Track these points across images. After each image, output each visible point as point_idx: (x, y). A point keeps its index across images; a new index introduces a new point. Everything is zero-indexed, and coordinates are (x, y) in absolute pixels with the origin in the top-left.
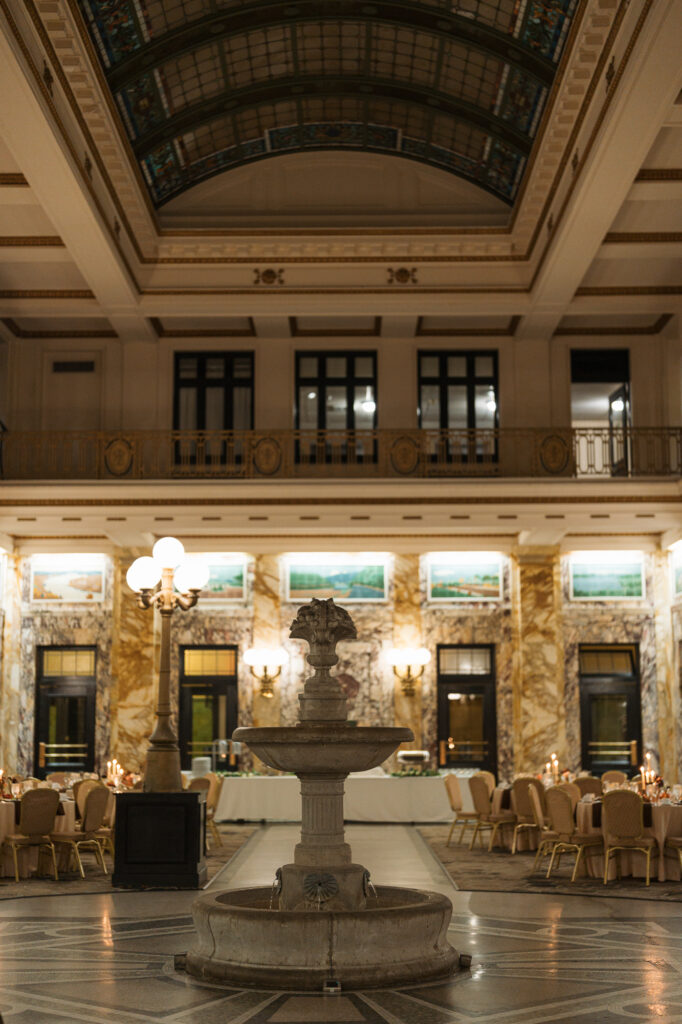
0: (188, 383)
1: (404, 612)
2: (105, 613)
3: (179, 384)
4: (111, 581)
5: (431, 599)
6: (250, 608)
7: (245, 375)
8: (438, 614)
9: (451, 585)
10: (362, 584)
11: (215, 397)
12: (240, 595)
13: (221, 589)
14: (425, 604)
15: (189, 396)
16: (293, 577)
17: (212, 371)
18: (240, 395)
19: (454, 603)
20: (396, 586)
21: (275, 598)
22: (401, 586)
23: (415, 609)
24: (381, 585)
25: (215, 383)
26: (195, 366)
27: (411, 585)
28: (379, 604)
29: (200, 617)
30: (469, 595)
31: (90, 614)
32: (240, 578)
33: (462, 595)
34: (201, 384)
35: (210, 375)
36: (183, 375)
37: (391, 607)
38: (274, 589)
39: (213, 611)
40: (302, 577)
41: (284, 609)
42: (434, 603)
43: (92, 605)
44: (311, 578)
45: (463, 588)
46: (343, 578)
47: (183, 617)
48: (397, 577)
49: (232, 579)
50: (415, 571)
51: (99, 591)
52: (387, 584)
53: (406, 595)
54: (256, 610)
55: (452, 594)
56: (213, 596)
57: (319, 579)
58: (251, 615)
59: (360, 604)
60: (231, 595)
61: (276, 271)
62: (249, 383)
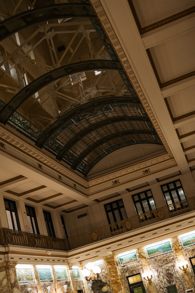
0: (109, 211)
1: (178, 252)
2: (106, 274)
3: (107, 212)
4: (105, 265)
5: (184, 247)
6: (140, 262)
7: (122, 205)
8: (187, 250)
9: (188, 242)
10: (165, 248)
11: (116, 212)
12: (137, 260)
13: (131, 259)
14: (183, 248)
15: (110, 214)
16: (148, 251)
17: (114, 206)
18: (122, 210)
19: (190, 246)
20: (174, 246)
21: (145, 258)
22: (175, 246)
23: (180, 251)
24: (171, 247)
25: (115, 209)
26: (110, 207)
27: (178, 245)
28: (171, 252)
29: (129, 268)
30: (193, 243)
31: (103, 275)
32: (135, 255)
33: (191, 244)
34: (112, 210)
35: (114, 207)
36: (108, 209)
37: (174, 252)
38: (144, 256)
39: (131, 266)
40: (150, 251)
41: (148, 260)
42: (185, 248)
43: (103, 273)
44: (152, 250)
45: (191, 242)
46: (160, 248)
47: (125, 270)
48: (173, 244)
49: (133, 256)
50: (177, 240)
51: (103, 269)
52: (171, 246)
53: (177, 248)
54: (141, 262)
55: (189, 244)
56: (130, 262)
57: (154, 250)
58: (141, 264)
59: (166, 253)
60: (134, 261)
61: (117, 180)
62: (123, 206)
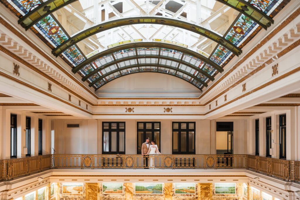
0: (106, 130)
1: (168, 197)
2: (83, 197)
3: (104, 130)
4: (85, 188)
5: (175, 194)
6: (124, 196)
7: (123, 128)
8: (177, 198)
9: (181, 190)
10: (156, 189)
11: (114, 134)
12: (122, 192)
13: (116, 190)
14: (174, 195)
16: (136, 187)
17: (113, 126)
18: (121, 134)
19: (182, 195)
20: (166, 190)
21: (131, 193)
22: (167, 190)
23: (171, 197)
24: (161, 190)
25: (114, 130)
26: (108, 125)
27: (170, 190)
28: (161, 195)
29: (110, 198)
30: (186, 193)
31: (79, 197)
32: (121, 187)
33: (184, 193)
34: (110, 131)
35: (112, 128)
36: (105, 128)
37: (164, 196)
38: (131, 191)
39: (114, 197)
40: (139, 187)
41: (134, 196)
42: (176, 195)
43: (80, 195)
44: (141, 187)
45: (184, 191)
46: (151, 188)
47: (105, 198)
48: (165, 187)
49: (119, 188)
50: (171, 185)
51: (82, 191)
52: (163, 189)
53: (168, 193)
54: (126, 197)
55: (181, 192)
56: (114, 193)
57: (144, 188)
58: (125, 198)
59: (155, 195)
60: (119, 192)
61: (132, 108)
62: (124, 130)
